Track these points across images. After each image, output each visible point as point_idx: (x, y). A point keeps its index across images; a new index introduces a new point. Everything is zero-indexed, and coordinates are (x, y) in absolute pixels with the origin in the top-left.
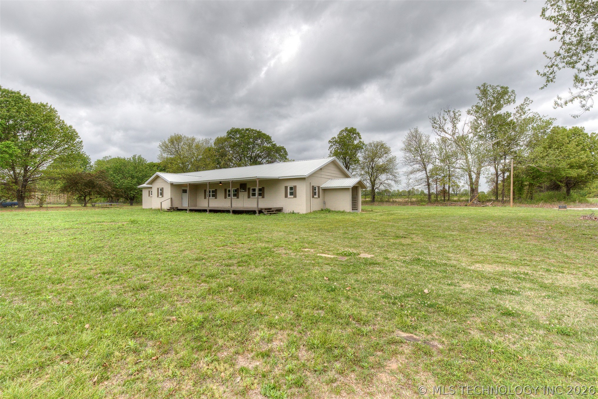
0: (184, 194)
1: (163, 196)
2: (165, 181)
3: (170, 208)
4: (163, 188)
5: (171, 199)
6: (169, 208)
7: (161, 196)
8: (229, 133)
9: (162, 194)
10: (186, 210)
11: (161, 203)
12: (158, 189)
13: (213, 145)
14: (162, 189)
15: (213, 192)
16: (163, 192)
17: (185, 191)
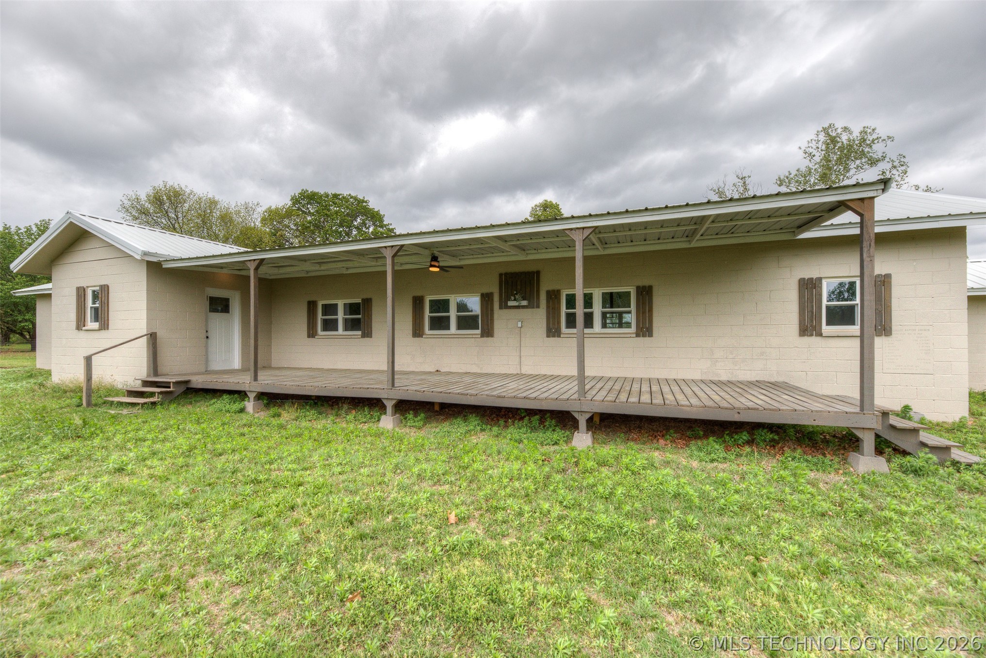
0: (217, 319)
1: (105, 326)
2: (122, 254)
3: (146, 383)
4: (105, 289)
5: (153, 338)
6: (138, 386)
7: (96, 325)
8: (295, 200)
9: (101, 316)
10: (241, 394)
11: (88, 360)
12: (81, 293)
13: (258, 224)
14: (102, 294)
15: (353, 309)
16: (106, 304)
17: (220, 305)
